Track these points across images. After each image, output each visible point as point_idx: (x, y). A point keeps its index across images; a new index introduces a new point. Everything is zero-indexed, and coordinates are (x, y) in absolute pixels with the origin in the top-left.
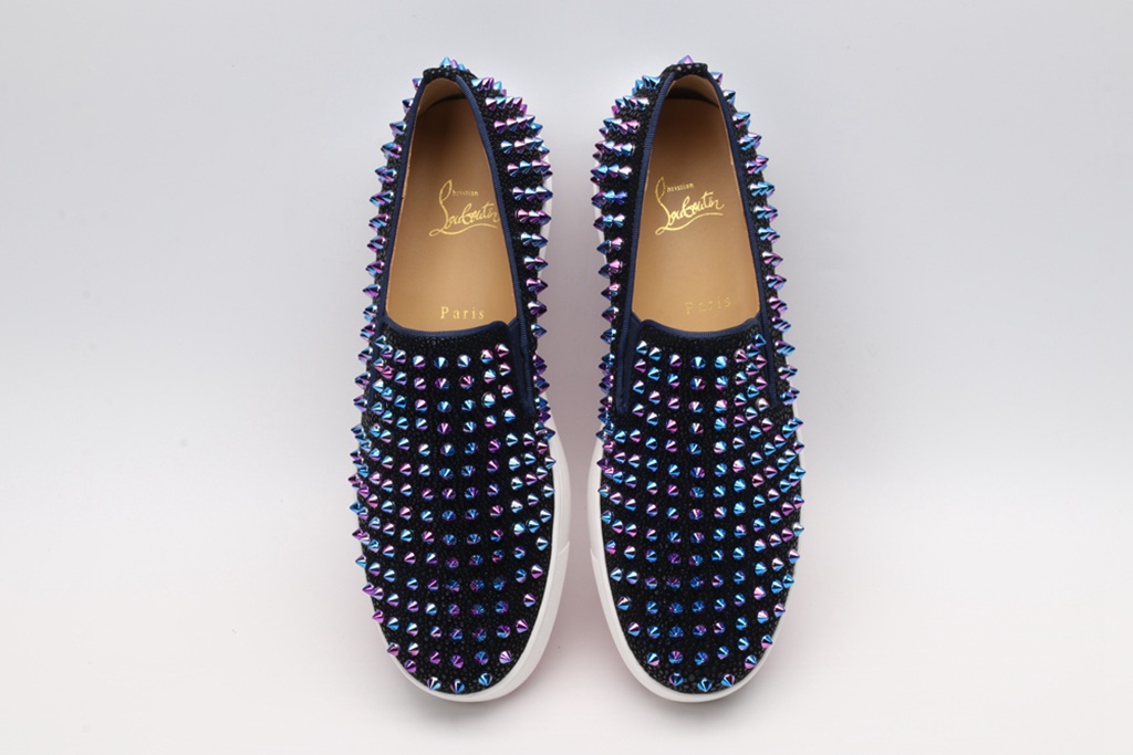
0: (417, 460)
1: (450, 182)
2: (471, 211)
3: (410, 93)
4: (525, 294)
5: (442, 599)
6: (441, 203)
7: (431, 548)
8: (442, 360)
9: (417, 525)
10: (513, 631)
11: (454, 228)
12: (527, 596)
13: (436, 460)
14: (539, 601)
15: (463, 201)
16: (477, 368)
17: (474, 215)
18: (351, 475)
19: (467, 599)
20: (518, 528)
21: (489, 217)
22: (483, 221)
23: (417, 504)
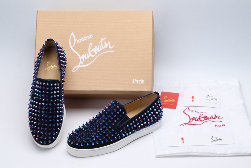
0: (42, 102)
1: (49, 61)
2: (52, 66)
3: (44, 43)
4: (62, 78)
5: (44, 127)
6: (47, 64)
7: (43, 118)
8: (48, 84)
9: (41, 113)
10: (55, 134)
11: (49, 68)
12: (58, 128)
13: (45, 102)
14: (60, 129)
15: (51, 64)
16: (54, 86)
17: (53, 67)
18: (29, 103)
19: (48, 127)
20: (58, 116)
21: (55, 67)
22: (54, 68)
23: (41, 110)
